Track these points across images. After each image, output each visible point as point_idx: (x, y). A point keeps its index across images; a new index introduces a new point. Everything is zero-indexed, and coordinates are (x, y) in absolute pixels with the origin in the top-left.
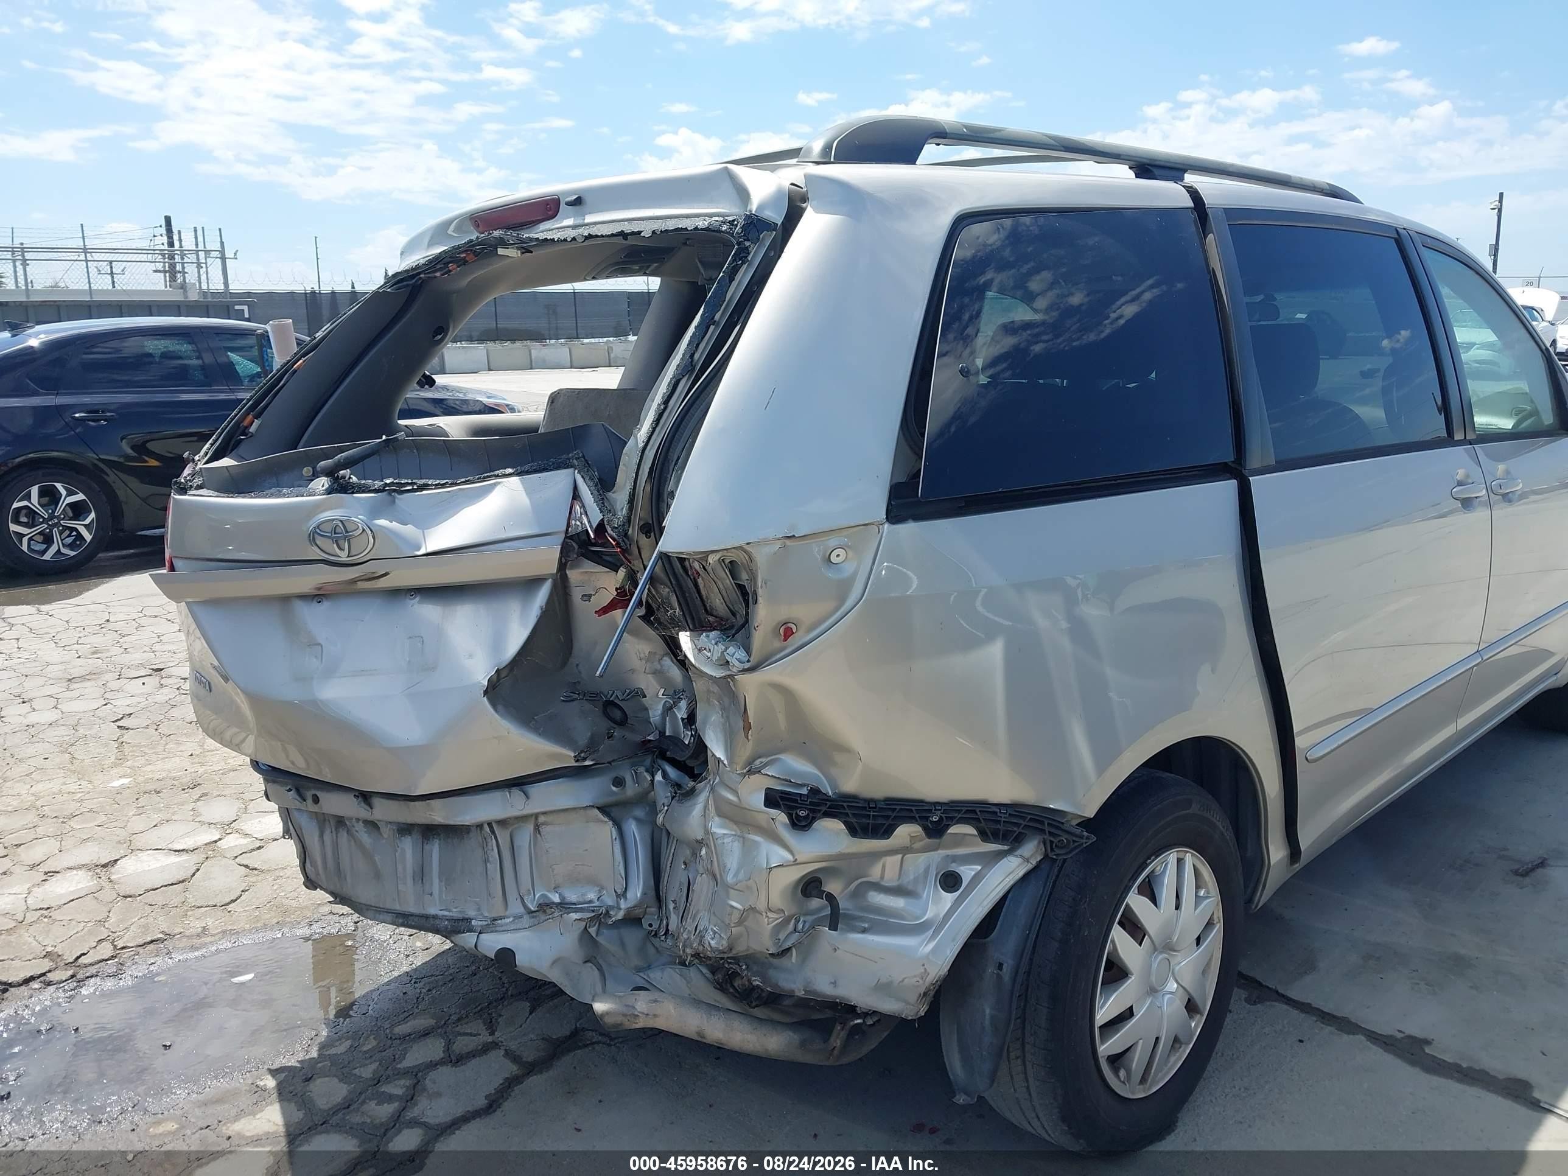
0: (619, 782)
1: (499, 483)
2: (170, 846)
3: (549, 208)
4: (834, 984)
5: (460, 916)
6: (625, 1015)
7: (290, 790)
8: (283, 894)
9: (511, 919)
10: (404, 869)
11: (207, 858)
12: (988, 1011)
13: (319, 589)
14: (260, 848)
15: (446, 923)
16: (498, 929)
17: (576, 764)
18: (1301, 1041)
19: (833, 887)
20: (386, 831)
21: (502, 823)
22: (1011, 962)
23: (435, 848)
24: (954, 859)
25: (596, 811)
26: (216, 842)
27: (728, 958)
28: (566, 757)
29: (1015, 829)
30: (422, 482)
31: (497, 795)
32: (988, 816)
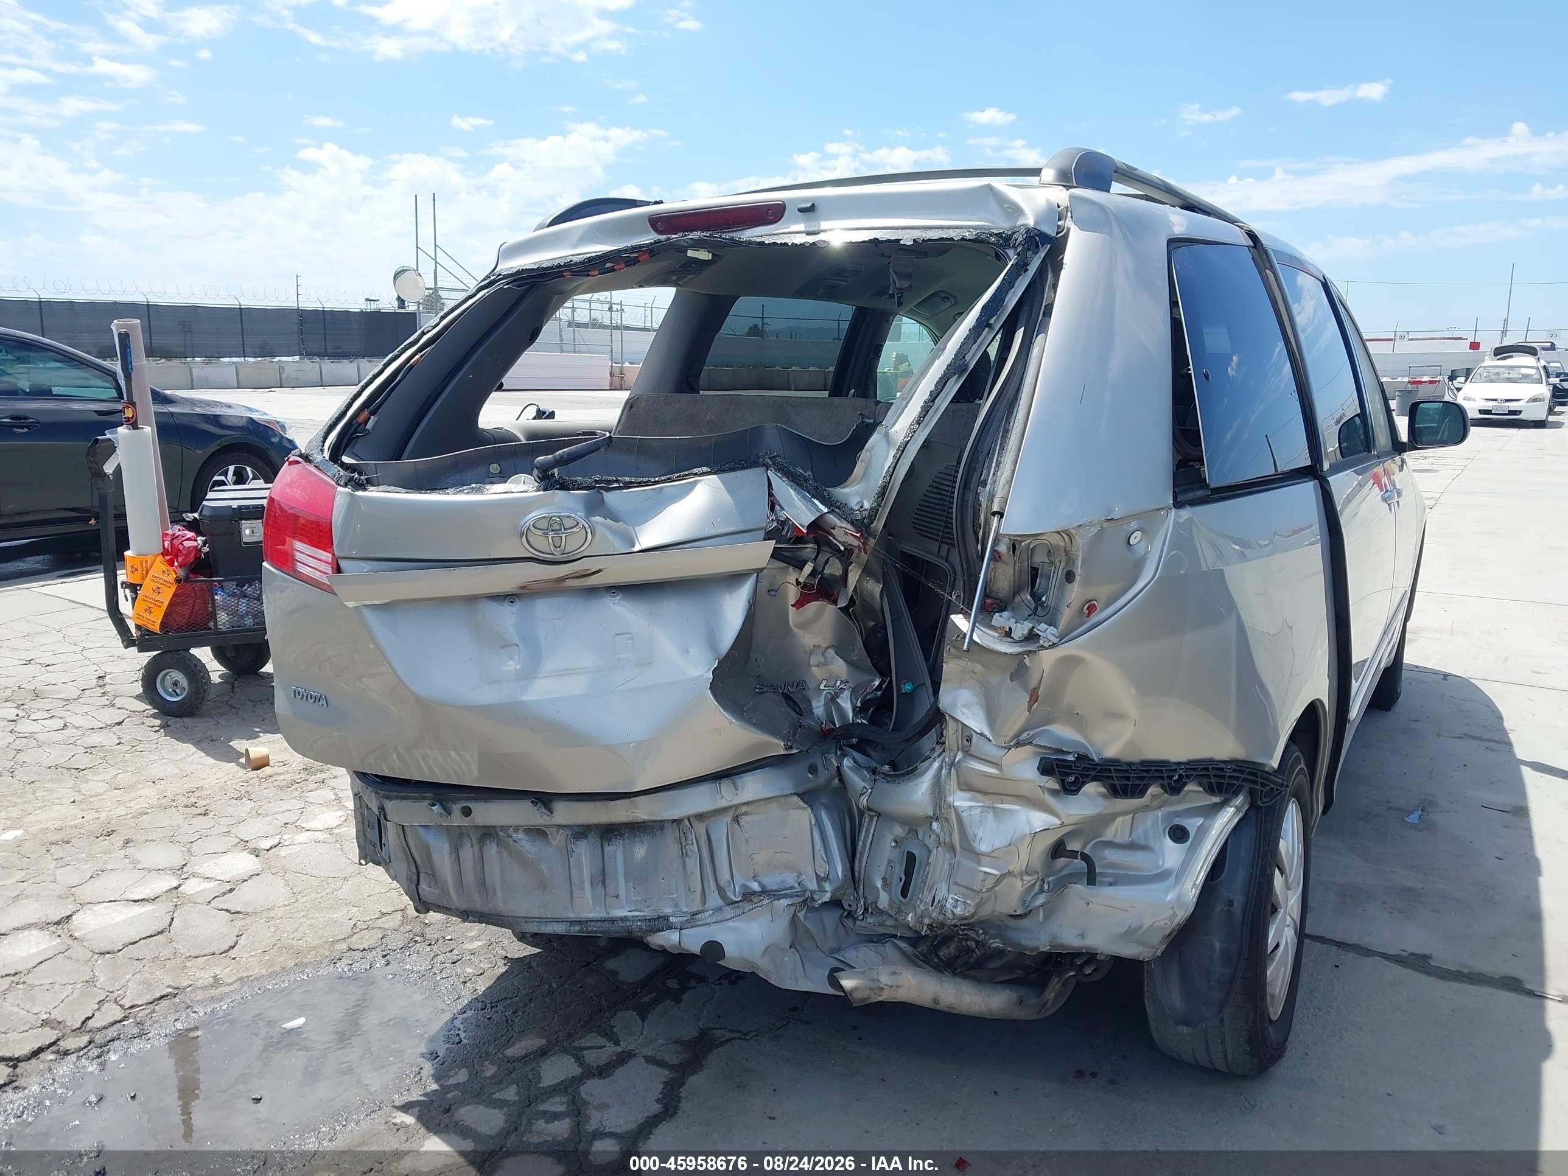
0: (813, 769)
1: (699, 481)
2: (125, 897)
3: (771, 213)
4: (1082, 936)
5: (654, 915)
6: (871, 989)
7: (433, 805)
8: (286, 935)
9: (711, 912)
11: (176, 906)
12: (1217, 945)
13: (523, 588)
14: (231, 890)
15: (639, 923)
16: (699, 923)
17: (786, 753)
18: (1337, 966)
19: (1074, 846)
20: (558, 839)
21: (700, 817)
22: (1242, 899)
23: (616, 850)
24: (1177, 814)
25: (796, 799)
26: (176, 888)
27: (961, 925)
28: (778, 747)
29: (1236, 782)
30: (627, 479)
31: (705, 788)
32: (1217, 773)
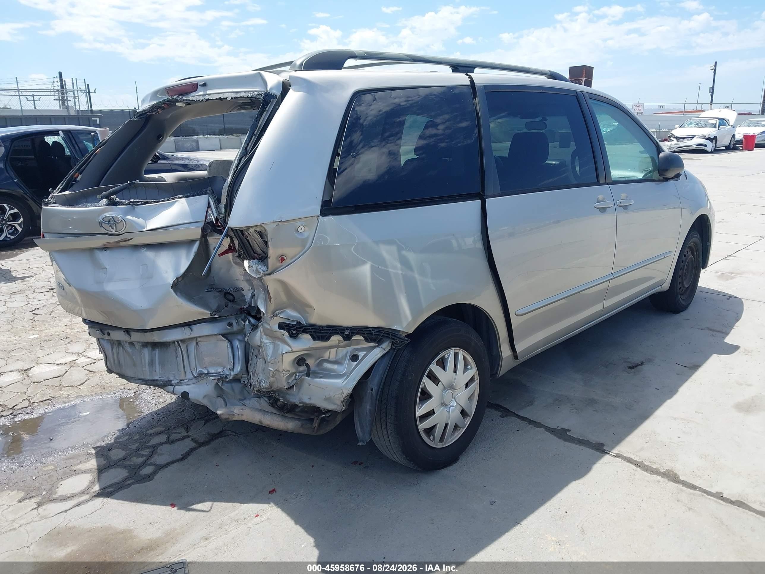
0: (230, 324)
1: (177, 201)
2: (55, 362)
3: (194, 87)
4: (310, 398)
5: (167, 379)
6: (229, 415)
7: (98, 330)
8: (104, 381)
9: (187, 380)
10: (145, 361)
11: (71, 367)
12: (368, 407)
13: (105, 245)
14: (94, 363)
15: (162, 382)
16: (182, 384)
17: (211, 317)
18: (518, 431)
19: (310, 361)
20: (137, 346)
21: (183, 341)
22: (376, 388)
23: (157, 352)
24: (357, 350)
25: (221, 336)
26: (75, 360)
27: (271, 391)
28: (207, 314)
29: (379, 337)
30: (146, 201)
31: (179, 330)
32: (368, 332)
